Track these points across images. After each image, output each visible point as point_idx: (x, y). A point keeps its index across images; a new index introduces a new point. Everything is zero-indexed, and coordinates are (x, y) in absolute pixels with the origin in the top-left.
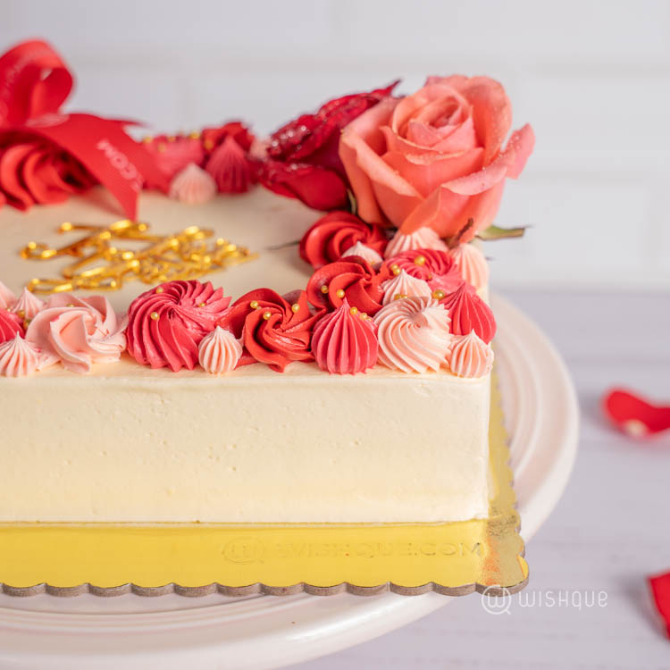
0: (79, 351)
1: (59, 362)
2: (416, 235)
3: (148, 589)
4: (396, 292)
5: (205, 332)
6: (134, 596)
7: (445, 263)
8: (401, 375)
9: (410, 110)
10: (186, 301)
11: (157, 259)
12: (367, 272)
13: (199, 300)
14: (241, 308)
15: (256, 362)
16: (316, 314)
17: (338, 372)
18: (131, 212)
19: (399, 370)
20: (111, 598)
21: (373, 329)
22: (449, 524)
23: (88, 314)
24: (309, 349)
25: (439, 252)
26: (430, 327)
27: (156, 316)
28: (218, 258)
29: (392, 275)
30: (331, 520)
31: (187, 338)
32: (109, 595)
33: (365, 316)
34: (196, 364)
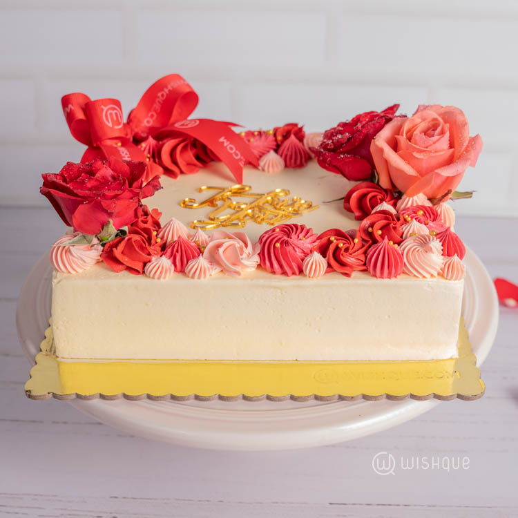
0: (234, 264)
1: (222, 271)
2: (415, 198)
3: (276, 397)
4: (411, 232)
5: (306, 255)
6: (268, 401)
7: (433, 214)
8: (415, 279)
9: (411, 125)
10: (294, 236)
11: (260, 209)
12: (393, 220)
13: (301, 236)
14: (324, 240)
15: (335, 271)
16: (367, 245)
17: (382, 277)
18: (239, 180)
19: (415, 276)
20: (256, 402)
21: (400, 253)
22: (438, 361)
23: (238, 244)
24: (365, 264)
25: (429, 207)
26: (433, 253)
27: (278, 245)
28: (296, 208)
29: (406, 221)
30: (372, 359)
31: (296, 258)
32: (255, 401)
33: (396, 246)
34: (301, 271)
